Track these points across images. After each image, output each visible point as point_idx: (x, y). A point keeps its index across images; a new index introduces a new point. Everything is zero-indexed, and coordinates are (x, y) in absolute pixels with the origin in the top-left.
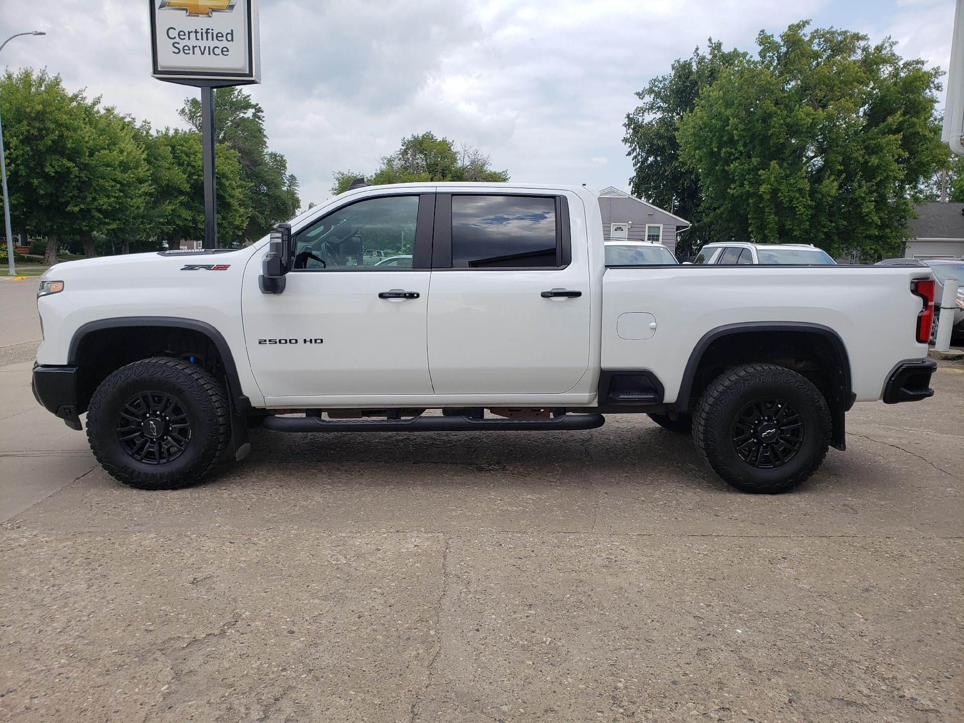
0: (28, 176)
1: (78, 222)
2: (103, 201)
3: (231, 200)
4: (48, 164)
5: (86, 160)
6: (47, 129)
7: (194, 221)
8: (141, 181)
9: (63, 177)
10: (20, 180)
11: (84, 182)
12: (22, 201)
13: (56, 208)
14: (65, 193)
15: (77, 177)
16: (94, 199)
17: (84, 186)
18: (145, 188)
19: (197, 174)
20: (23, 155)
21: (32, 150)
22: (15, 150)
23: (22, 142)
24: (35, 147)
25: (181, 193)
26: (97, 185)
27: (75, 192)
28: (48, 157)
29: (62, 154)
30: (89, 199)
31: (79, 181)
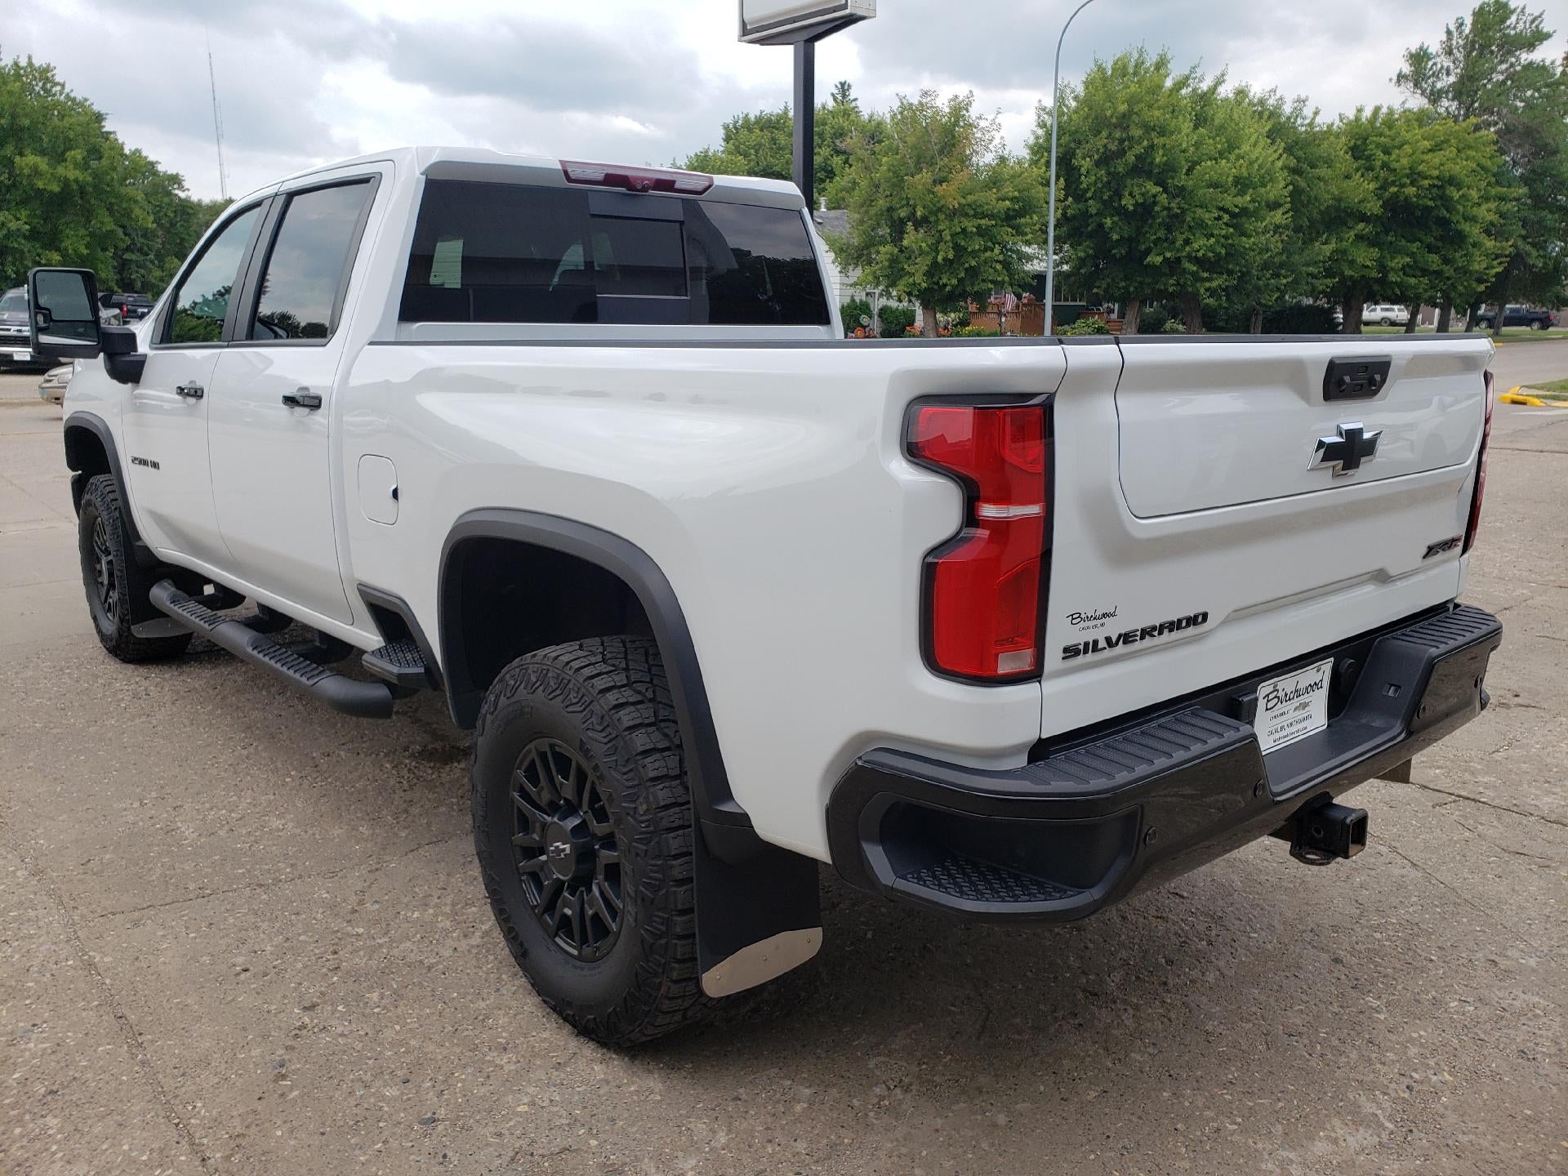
0: (1099, 214)
1: (1163, 279)
2: (1200, 244)
3: (1466, 227)
4: (1126, 194)
5: (1181, 180)
6: (1130, 139)
7: (1382, 268)
8: (1274, 206)
9: (1146, 210)
10: (1090, 220)
11: (1176, 216)
12: (1091, 252)
13: (1134, 259)
14: (1148, 235)
15: (1165, 208)
16: (1187, 242)
17: (1175, 220)
18: (1278, 217)
19: (1398, 183)
20: (1095, 183)
21: (1109, 174)
22: (1086, 177)
23: (1098, 164)
24: (1113, 169)
25: (1363, 218)
26: (1193, 219)
27: (1161, 233)
28: (1129, 182)
29: (1149, 174)
30: (1179, 243)
31: (1168, 216)
